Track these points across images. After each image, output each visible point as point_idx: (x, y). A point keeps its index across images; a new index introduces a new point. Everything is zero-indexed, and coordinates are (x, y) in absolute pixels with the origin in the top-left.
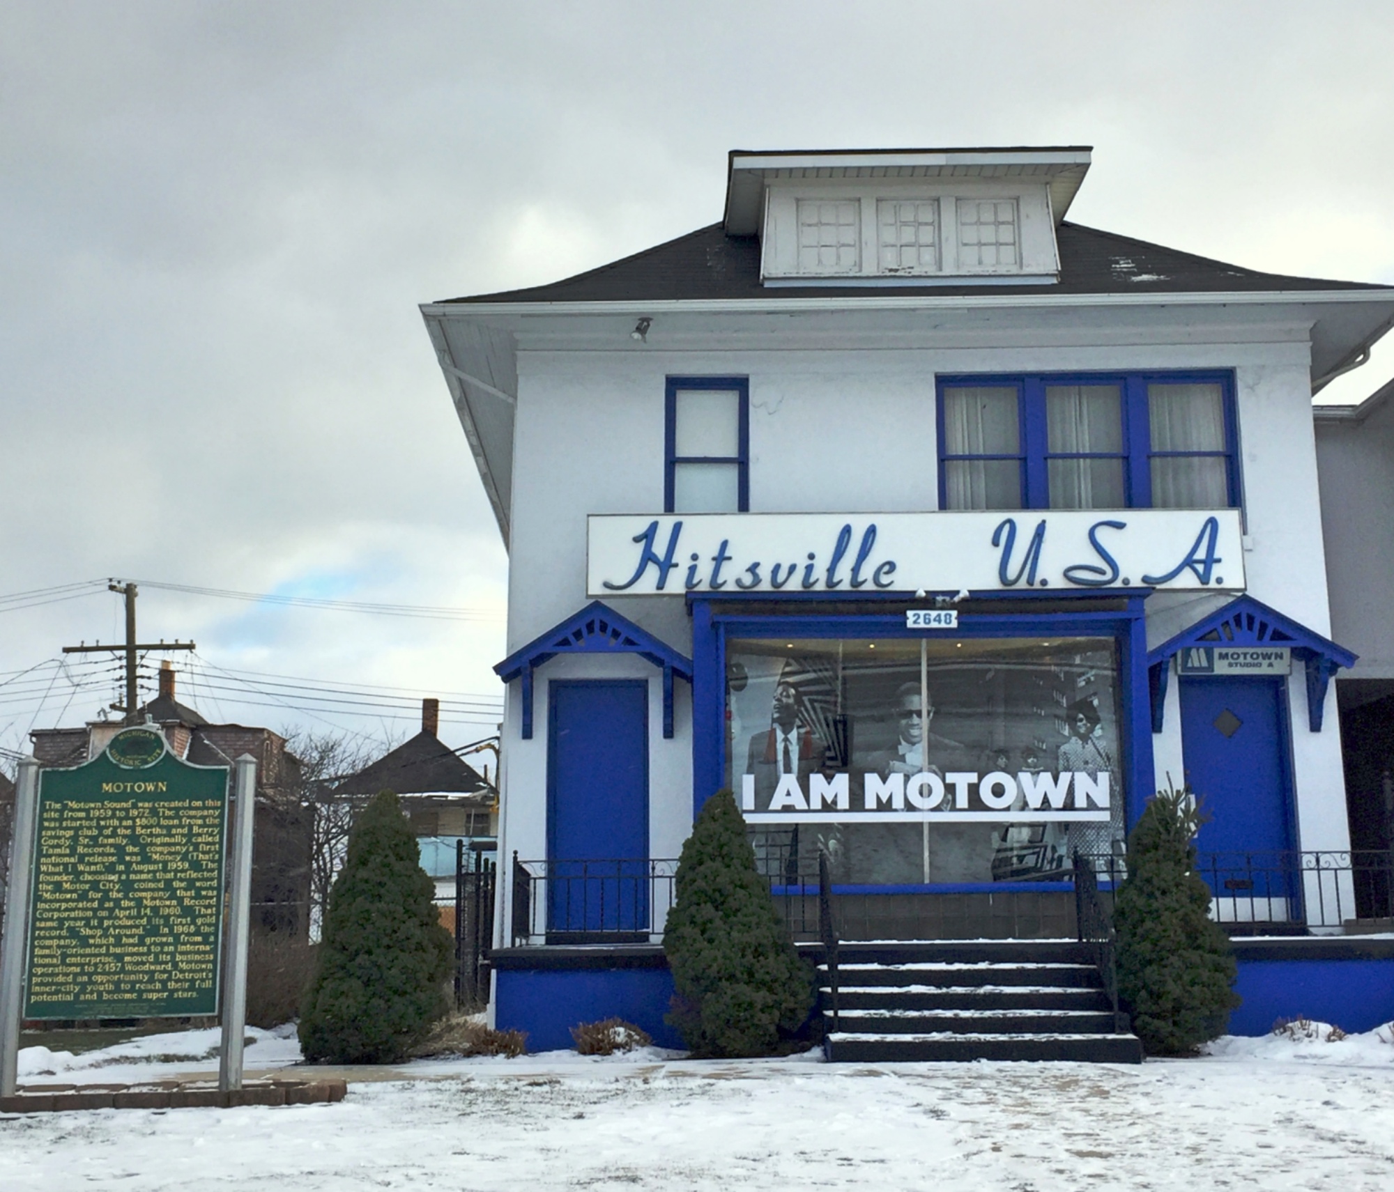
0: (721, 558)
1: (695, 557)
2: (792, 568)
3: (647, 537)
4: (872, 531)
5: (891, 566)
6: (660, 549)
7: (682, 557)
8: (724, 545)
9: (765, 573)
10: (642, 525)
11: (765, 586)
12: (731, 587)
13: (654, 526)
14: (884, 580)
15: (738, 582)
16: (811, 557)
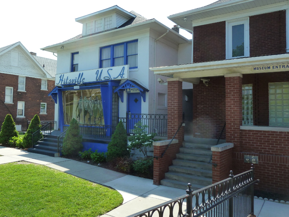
0: (67, 79)
1: (65, 79)
2: (74, 80)
3: (60, 77)
4: (82, 74)
5: (84, 79)
6: (62, 78)
7: (64, 80)
8: (68, 77)
9: (71, 81)
10: (60, 75)
11: (71, 83)
12: (68, 83)
13: (61, 75)
14: (83, 81)
15: (69, 82)
16: (76, 78)
